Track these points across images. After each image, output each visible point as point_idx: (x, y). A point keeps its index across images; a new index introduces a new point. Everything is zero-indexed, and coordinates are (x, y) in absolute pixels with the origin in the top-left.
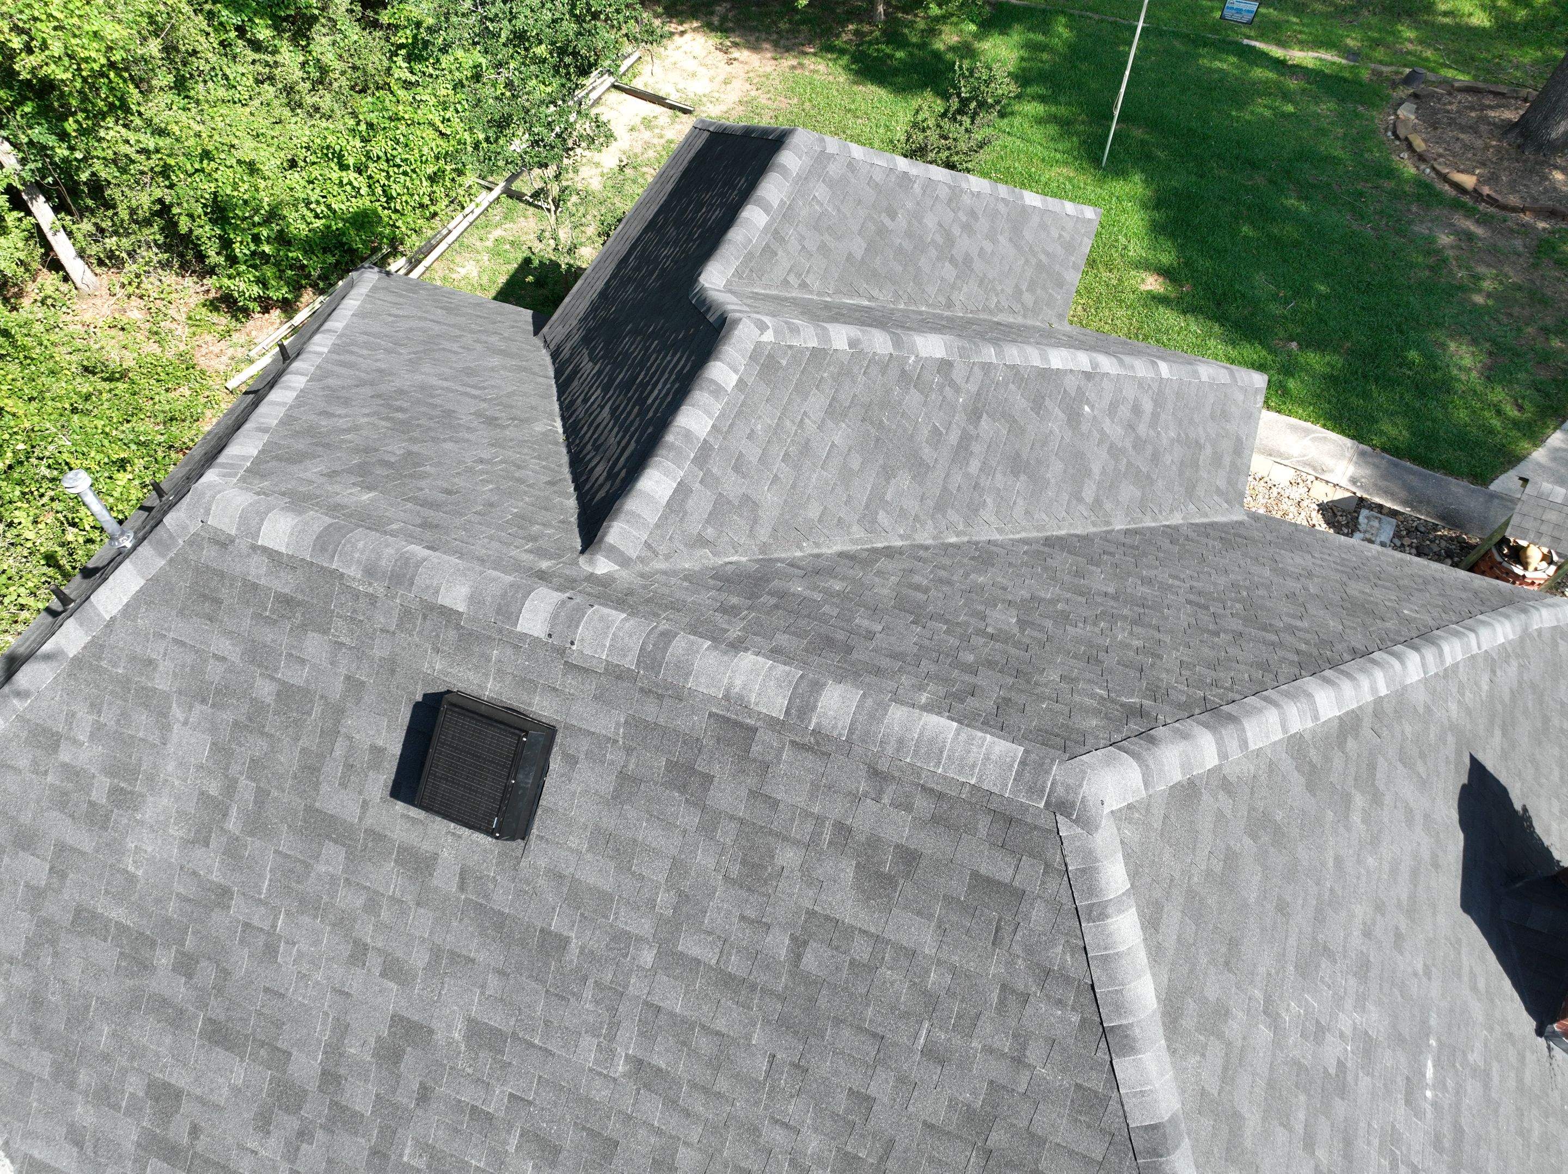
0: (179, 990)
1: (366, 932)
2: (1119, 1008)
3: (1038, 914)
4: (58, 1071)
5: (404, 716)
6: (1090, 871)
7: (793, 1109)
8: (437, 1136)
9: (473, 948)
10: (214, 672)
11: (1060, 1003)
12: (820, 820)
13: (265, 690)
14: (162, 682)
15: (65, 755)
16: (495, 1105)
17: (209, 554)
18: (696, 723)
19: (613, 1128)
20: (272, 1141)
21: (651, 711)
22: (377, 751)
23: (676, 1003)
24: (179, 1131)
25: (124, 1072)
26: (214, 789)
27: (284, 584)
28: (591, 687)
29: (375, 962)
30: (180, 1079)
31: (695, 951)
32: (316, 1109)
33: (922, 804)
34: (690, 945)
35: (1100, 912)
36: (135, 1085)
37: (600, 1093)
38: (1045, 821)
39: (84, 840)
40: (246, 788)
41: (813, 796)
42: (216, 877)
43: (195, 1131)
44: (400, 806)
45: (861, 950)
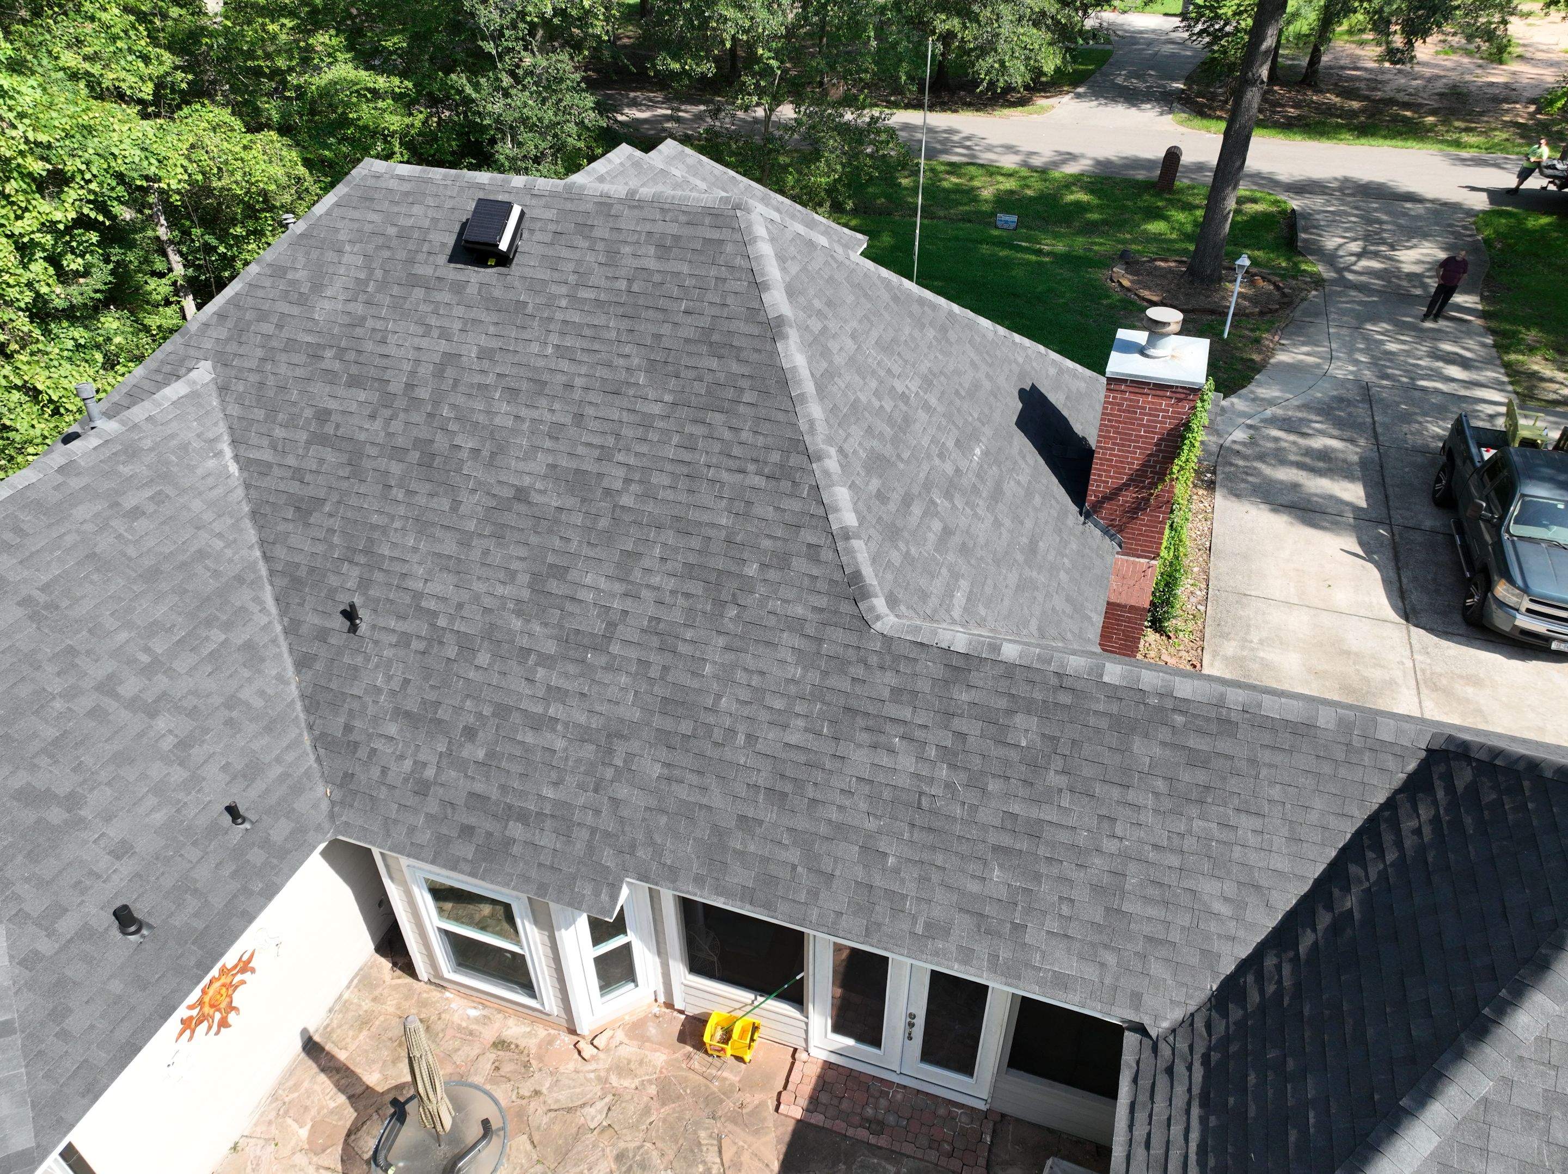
0: (337, 366)
1: (433, 321)
2: (763, 275)
3: (729, 248)
4: (267, 417)
5: (457, 228)
6: (749, 226)
7: (627, 349)
8: (460, 400)
9: (484, 316)
10: (368, 228)
11: (740, 280)
12: (640, 233)
13: (392, 231)
14: (343, 236)
15: (290, 276)
16: (490, 379)
17: (371, 182)
18: (589, 207)
19: (545, 377)
20: (377, 422)
21: (569, 206)
22: (443, 245)
23: (576, 317)
24: (329, 429)
25: (302, 409)
26: (362, 276)
27: (406, 187)
28: (543, 201)
29: (435, 333)
30: (332, 405)
31: (586, 296)
32: (401, 403)
33: (682, 218)
34: (584, 294)
35: (754, 240)
36: (308, 413)
37: (541, 363)
38: (731, 213)
39: (295, 311)
40: (379, 274)
41: (637, 224)
42: (360, 312)
43: (338, 426)
44: (452, 265)
45: (657, 278)
